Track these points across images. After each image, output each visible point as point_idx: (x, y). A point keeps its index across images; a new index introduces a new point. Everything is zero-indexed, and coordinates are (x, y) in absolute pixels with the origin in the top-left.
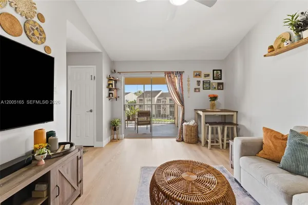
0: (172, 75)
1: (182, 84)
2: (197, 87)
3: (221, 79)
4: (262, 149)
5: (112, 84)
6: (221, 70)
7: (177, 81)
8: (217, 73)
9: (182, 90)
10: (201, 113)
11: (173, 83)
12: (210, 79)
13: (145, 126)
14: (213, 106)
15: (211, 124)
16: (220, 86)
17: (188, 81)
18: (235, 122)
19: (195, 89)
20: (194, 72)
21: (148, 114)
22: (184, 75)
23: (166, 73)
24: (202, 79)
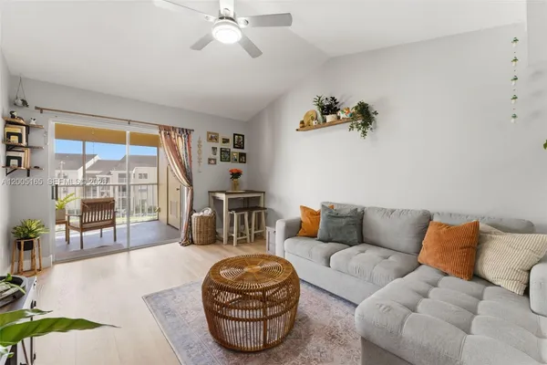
0: (173, 133)
1: (190, 151)
2: (213, 157)
3: (243, 148)
4: (301, 227)
5: (20, 136)
6: (243, 136)
7: (181, 143)
8: (239, 139)
9: (191, 161)
10: (223, 197)
11: (174, 148)
12: (230, 146)
13: (98, 232)
14: (235, 186)
15: (237, 211)
16: (242, 158)
17: (199, 146)
18: (262, 206)
19: (210, 160)
20: (209, 133)
21: (108, 205)
22: (193, 136)
23: (161, 127)
24: (219, 145)
